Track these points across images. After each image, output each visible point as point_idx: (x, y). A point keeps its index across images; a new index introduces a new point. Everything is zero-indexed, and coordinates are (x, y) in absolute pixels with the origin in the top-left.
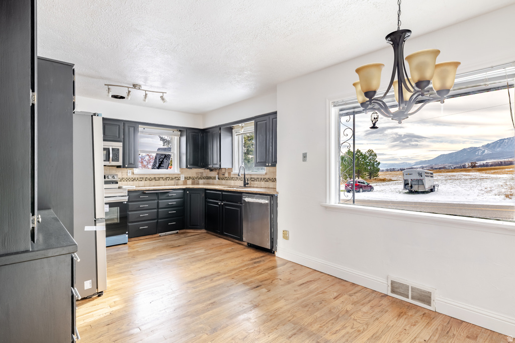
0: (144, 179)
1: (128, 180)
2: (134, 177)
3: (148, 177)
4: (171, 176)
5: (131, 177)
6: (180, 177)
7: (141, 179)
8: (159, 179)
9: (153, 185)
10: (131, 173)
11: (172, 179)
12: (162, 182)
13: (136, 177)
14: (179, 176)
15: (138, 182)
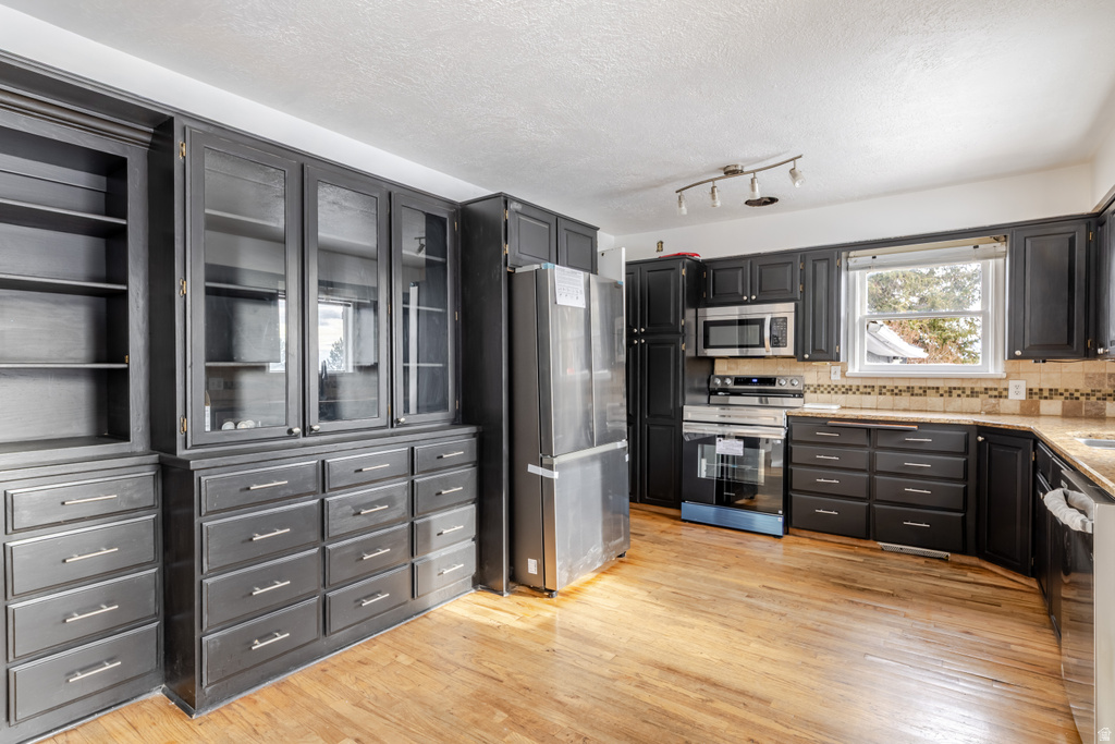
0: (877, 390)
1: (832, 389)
2: (847, 383)
3: (890, 384)
4: (967, 385)
5: (840, 384)
6: (1006, 389)
7: (869, 390)
8: (925, 391)
9: (902, 406)
10: (839, 373)
11: (974, 393)
12: (934, 400)
13: (855, 383)
14: (1003, 385)
15: (858, 396)
